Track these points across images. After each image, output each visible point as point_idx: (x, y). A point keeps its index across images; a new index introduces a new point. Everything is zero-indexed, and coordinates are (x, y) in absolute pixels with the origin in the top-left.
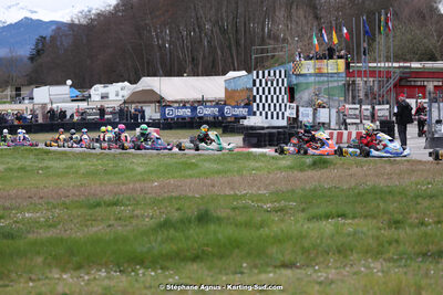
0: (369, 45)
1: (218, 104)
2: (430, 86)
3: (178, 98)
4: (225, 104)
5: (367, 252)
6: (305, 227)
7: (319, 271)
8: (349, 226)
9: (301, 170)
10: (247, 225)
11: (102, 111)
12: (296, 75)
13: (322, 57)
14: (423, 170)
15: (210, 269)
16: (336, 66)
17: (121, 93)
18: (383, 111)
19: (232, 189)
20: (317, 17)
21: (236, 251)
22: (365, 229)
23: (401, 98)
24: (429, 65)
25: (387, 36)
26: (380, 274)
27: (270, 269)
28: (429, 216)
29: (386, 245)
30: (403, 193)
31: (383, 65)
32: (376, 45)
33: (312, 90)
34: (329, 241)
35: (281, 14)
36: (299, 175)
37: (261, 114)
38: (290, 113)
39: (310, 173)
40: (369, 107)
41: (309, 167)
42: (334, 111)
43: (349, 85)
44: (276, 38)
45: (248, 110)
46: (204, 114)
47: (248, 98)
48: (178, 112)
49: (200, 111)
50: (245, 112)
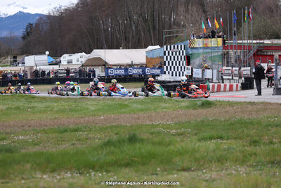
0: (238, 29)
1: (141, 66)
2: (276, 55)
3: (116, 63)
4: (146, 67)
5: (236, 161)
6: (197, 145)
7: (205, 173)
8: (225, 144)
9: (194, 109)
10: (160, 143)
11: (68, 71)
12: (192, 48)
13: (208, 37)
14: (272, 109)
15: (136, 172)
16: (216, 42)
17: (80, 60)
18: (247, 71)
19: (150, 120)
20: (204, 12)
21: (154, 160)
22: (235, 146)
23: (257, 63)
24: (276, 41)
25: (249, 23)
26: (244, 175)
27: (174, 172)
28: (276, 138)
29: (248, 157)
30: (259, 123)
31: (246, 42)
32: (242, 29)
33: (201, 57)
34: (212, 154)
35: (181, 9)
36: (193, 112)
37: (169, 73)
38: (188, 72)
39: (200, 110)
40: (238, 69)
41: (200, 106)
42: (215, 71)
43: (225, 54)
44: (178, 25)
45: (161, 70)
46: (133, 73)
47: (160, 62)
48: (116, 71)
49: (130, 71)
50: (159, 72)
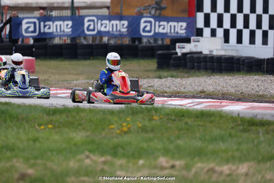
45: (187, 25)
46: (98, 31)
47: (157, 3)
48: (45, 26)
49: (89, 25)
50: (181, 30)
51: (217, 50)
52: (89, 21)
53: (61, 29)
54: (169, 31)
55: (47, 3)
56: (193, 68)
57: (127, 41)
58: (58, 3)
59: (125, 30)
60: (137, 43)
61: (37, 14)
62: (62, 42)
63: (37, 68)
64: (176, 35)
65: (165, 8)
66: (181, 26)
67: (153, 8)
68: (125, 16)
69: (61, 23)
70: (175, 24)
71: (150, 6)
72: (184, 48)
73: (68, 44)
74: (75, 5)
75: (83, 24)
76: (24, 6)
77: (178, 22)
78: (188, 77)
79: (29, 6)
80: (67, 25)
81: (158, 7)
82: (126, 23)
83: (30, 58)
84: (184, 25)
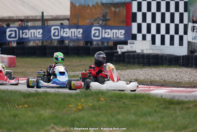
45: (125, 32)
46: (61, 37)
47: (103, 16)
48: (23, 33)
49: (55, 33)
50: (121, 35)
51: (147, 49)
52: (54, 29)
53: (34, 35)
54: (112, 36)
55: (25, 16)
56: (129, 63)
57: (82, 44)
58: (32, 16)
59: (81, 36)
60: (89, 45)
61: (17, 24)
62: (35, 45)
63: (17, 64)
64: (117, 39)
65: (109, 20)
66: (121, 33)
67: (100, 20)
68: (80, 26)
69: (35, 31)
70: (117, 31)
71: (98, 18)
72: (123, 48)
73: (40, 46)
74: (45, 18)
75: (50, 31)
76: (8, 19)
77: (118, 30)
78: (126, 69)
79: (11, 19)
80: (39, 32)
81: (104, 19)
82: (81, 30)
83: (13, 56)
84: (123, 31)
